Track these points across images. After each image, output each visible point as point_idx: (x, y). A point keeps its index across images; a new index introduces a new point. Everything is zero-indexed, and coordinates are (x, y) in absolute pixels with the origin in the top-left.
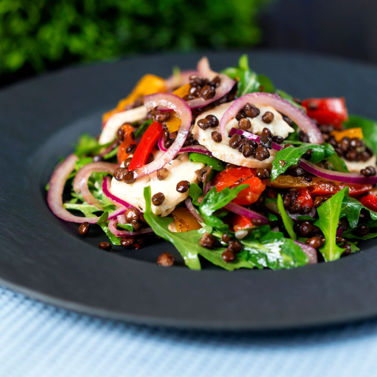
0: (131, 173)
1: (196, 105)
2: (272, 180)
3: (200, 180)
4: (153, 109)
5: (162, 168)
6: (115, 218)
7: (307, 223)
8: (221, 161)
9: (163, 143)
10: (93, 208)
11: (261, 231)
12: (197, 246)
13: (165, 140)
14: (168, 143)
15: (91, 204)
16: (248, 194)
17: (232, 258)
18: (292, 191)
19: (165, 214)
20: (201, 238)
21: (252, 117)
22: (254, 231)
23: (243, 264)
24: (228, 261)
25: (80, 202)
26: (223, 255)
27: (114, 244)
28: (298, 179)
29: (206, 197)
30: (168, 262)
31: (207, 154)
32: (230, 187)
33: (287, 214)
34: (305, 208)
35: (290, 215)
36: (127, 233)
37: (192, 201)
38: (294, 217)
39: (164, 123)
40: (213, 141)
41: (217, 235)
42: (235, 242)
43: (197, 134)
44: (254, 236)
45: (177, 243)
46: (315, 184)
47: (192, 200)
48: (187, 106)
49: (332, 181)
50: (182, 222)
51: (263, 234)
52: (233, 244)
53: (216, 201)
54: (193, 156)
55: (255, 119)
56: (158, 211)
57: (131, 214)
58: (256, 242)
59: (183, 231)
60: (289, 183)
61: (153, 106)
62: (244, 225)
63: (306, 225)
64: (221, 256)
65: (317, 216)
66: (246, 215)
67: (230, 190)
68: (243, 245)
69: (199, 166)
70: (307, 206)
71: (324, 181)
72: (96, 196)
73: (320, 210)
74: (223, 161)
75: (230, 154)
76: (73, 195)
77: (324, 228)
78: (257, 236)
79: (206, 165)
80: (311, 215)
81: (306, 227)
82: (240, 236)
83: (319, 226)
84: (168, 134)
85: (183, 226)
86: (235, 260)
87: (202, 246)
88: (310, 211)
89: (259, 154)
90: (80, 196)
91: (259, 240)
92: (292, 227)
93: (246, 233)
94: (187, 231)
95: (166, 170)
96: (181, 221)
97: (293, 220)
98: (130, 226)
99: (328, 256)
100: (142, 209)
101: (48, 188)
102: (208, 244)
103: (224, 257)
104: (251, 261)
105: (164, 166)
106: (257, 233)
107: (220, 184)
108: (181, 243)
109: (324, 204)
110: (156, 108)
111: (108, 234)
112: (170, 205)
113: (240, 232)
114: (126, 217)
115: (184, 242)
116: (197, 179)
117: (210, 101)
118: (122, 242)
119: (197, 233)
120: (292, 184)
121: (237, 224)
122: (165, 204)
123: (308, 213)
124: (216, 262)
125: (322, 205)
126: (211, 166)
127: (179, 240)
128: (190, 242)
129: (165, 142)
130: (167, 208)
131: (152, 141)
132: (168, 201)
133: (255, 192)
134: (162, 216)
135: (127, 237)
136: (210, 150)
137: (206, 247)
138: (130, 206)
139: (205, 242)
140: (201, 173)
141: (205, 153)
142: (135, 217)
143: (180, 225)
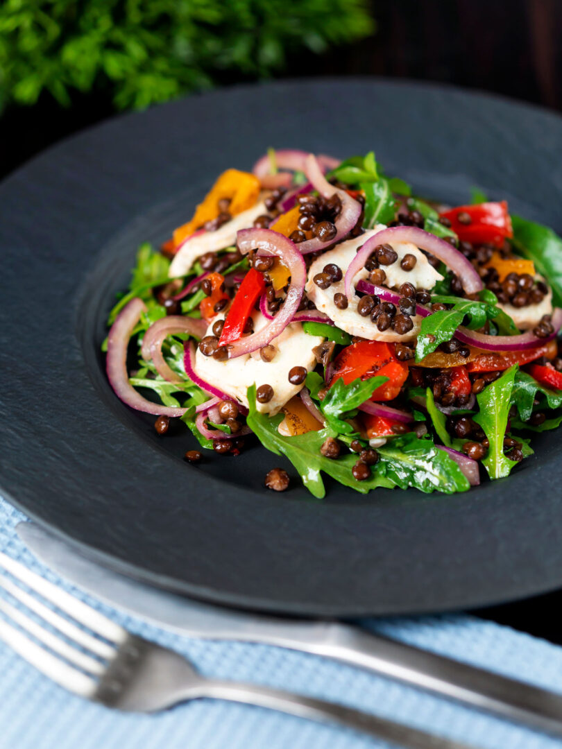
0: (224, 349)
1: (311, 249)
2: (417, 362)
3: (318, 362)
4: (249, 251)
5: (268, 345)
6: (205, 412)
7: (464, 420)
8: (348, 334)
9: (266, 304)
10: (171, 386)
11: (404, 440)
12: (318, 458)
13: (270, 300)
14: (273, 306)
15: (166, 380)
16: (386, 390)
17: (365, 475)
18: (443, 374)
19: (273, 413)
20: (323, 446)
21: (387, 263)
22: (395, 439)
23: (381, 482)
24: (361, 479)
25: (151, 375)
26: (354, 470)
27: (204, 447)
28: (451, 356)
29: (330, 391)
30: (280, 483)
31: (328, 323)
32: (362, 377)
33: (437, 407)
34: (461, 397)
35: (441, 410)
36: (222, 435)
37: (309, 394)
38: (446, 411)
39: (266, 274)
40: (335, 307)
41: (345, 439)
42: (368, 451)
43: (313, 293)
44: (395, 445)
45: (292, 455)
46: (473, 360)
47: (309, 392)
48: (297, 251)
49: (495, 351)
50: (296, 421)
51: (406, 442)
52: (367, 454)
53: (344, 398)
54: (308, 326)
55: (390, 266)
56: (264, 409)
57: (226, 408)
58: (397, 452)
59: (298, 433)
60: (440, 364)
61: (251, 247)
62: (382, 430)
63: (463, 423)
64: (351, 470)
65: (476, 408)
66: (384, 415)
67: (363, 383)
68: (379, 454)
69: (317, 341)
70: (463, 394)
71: (486, 353)
72: (173, 367)
73: (480, 398)
74: (351, 334)
75: (360, 327)
76: (141, 363)
77: (488, 427)
78: (398, 444)
79: (326, 339)
80: (469, 406)
81: (462, 427)
82: (377, 445)
83: (480, 424)
84: (274, 292)
85: (297, 425)
86: (371, 477)
87: (325, 456)
88: (467, 401)
89: (399, 326)
90: (152, 365)
91: (401, 450)
92: (444, 425)
93: (384, 441)
94: (304, 433)
95: (273, 348)
96: (294, 418)
97: (445, 414)
98: (226, 428)
99: (493, 470)
100: (241, 401)
101: (105, 348)
102: (334, 453)
103: (355, 474)
104: (390, 477)
105: (269, 341)
106: (399, 441)
107: (347, 371)
108: (297, 455)
109: (486, 391)
110: (255, 251)
111: (195, 434)
112: (281, 401)
113: (376, 441)
114: (220, 413)
115: (301, 452)
116: (316, 360)
117: (328, 243)
118: (215, 446)
119: (317, 436)
120: (443, 364)
121: (371, 427)
122: (275, 400)
123: (465, 404)
124: (344, 481)
125: (484, 393)
126: (334, 342)
127: (294, 450)
128: (308, 451)
129: (269, 303)
130: (276, 406)
131: (251, 302)
132: (277, 396)
133: (395, 385)
134: (270, 416)
135: (222, 440)
136: (333, 319)
137: (332, 458)
138: (225, 396)
139: (328, 451)
140: (320, 351)
141: (325, 321)
142: (232, 413)
143: (294, 425)
